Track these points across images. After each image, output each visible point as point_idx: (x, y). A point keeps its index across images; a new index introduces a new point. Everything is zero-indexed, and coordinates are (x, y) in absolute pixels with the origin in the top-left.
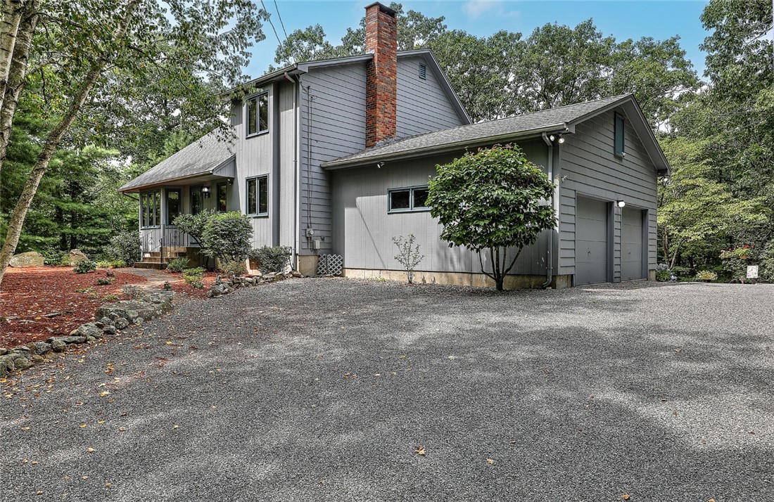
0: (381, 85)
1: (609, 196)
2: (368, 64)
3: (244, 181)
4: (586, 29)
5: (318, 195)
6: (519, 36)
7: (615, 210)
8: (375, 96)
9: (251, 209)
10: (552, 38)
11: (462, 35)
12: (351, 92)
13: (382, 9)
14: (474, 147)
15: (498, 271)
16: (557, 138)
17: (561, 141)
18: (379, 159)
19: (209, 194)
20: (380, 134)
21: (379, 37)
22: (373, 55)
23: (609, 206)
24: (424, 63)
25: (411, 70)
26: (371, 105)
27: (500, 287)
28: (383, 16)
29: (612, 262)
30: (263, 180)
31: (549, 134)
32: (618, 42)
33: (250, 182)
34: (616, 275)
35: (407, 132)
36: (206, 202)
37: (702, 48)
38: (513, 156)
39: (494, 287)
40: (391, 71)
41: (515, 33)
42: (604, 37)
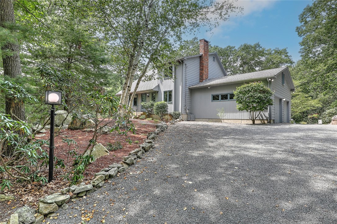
0: (205, 63)
1: (281, 97)
2: (201, 57)
3: (163, 92)
4: (258, 45)
5: (188, 96)
6: (235, 47)
7: (283, 101)
8: (203, 67)
9: (166, 100)
10: (246, 48)
11: (217, 47)
12: (196, 66)
13: (205, 41)
14: (247, 82)
15: (253, 118)
16: (271, 79)
17: (273, 80)
18: (209, 86)
19: (148, 96)
20: (204, 78)
21: (204, 49)
22: (202, 54)
23: (281, 100)
24: (214, 57)
25: (211, 59)
26: (201, 69)
27: (254, 123)
28: (205, 43)
29: (282, 116)
30: (170, 92)
31: (269, 78)
32: (266, 49)
33: (165, 92)
34: (283, 121)
35: (213, 77)
36: (147, 98)
37: (300, 52)
38: (261, 84)
39: (252, 123)
40: (207, 59)
41: (233, 46)
42: (262, 48)
